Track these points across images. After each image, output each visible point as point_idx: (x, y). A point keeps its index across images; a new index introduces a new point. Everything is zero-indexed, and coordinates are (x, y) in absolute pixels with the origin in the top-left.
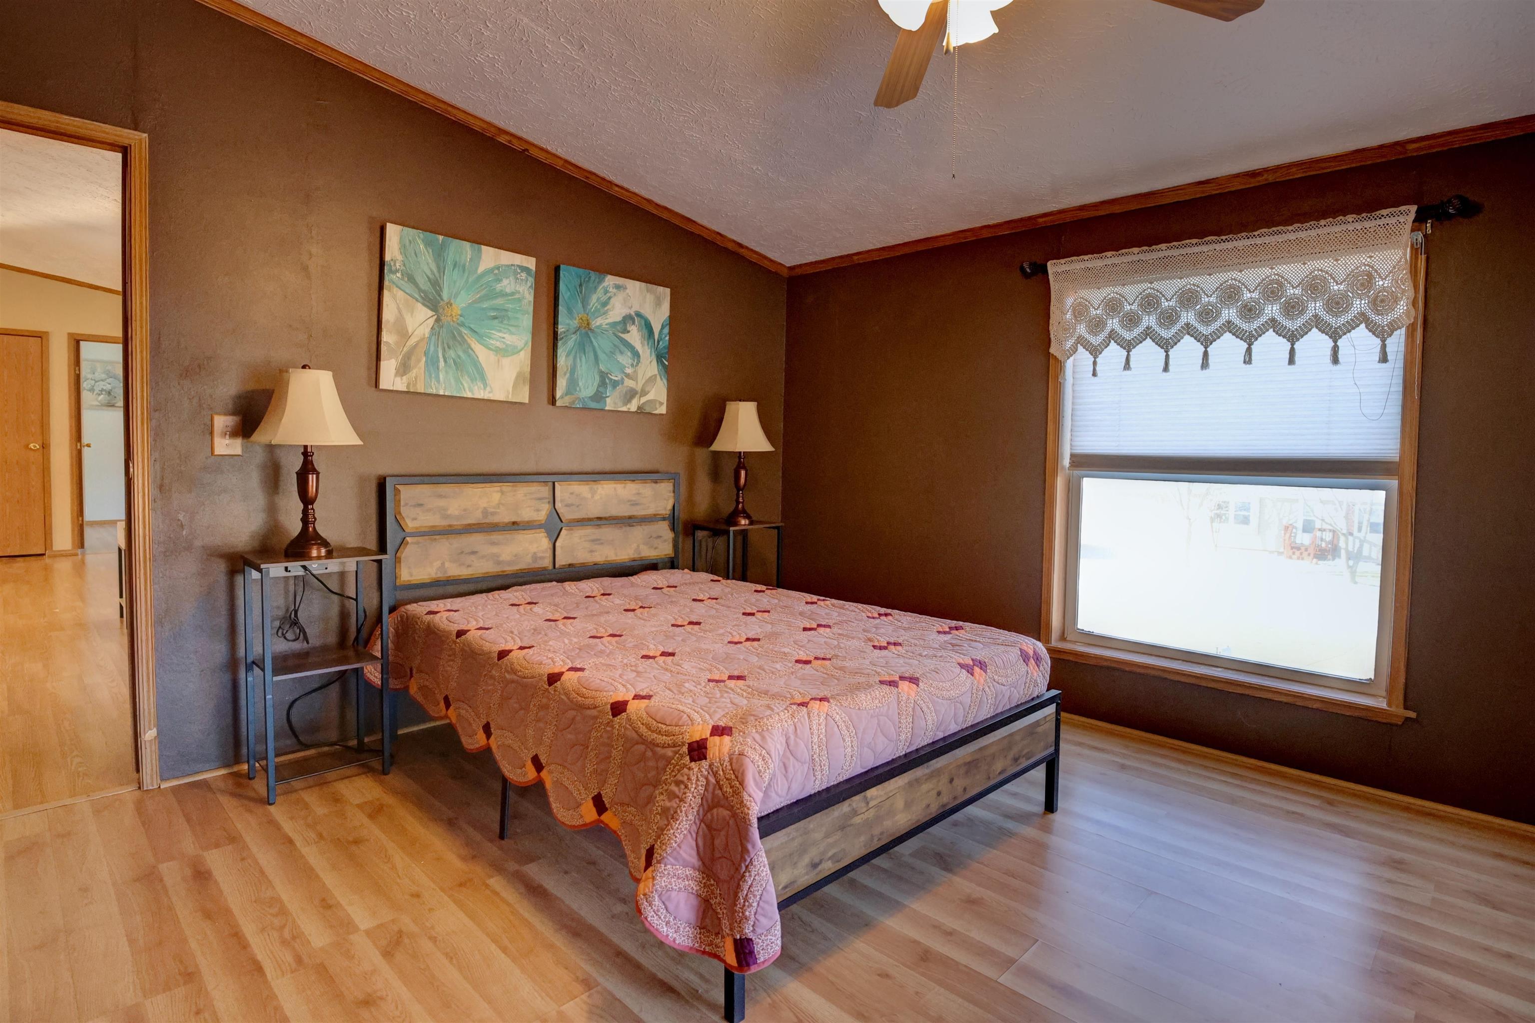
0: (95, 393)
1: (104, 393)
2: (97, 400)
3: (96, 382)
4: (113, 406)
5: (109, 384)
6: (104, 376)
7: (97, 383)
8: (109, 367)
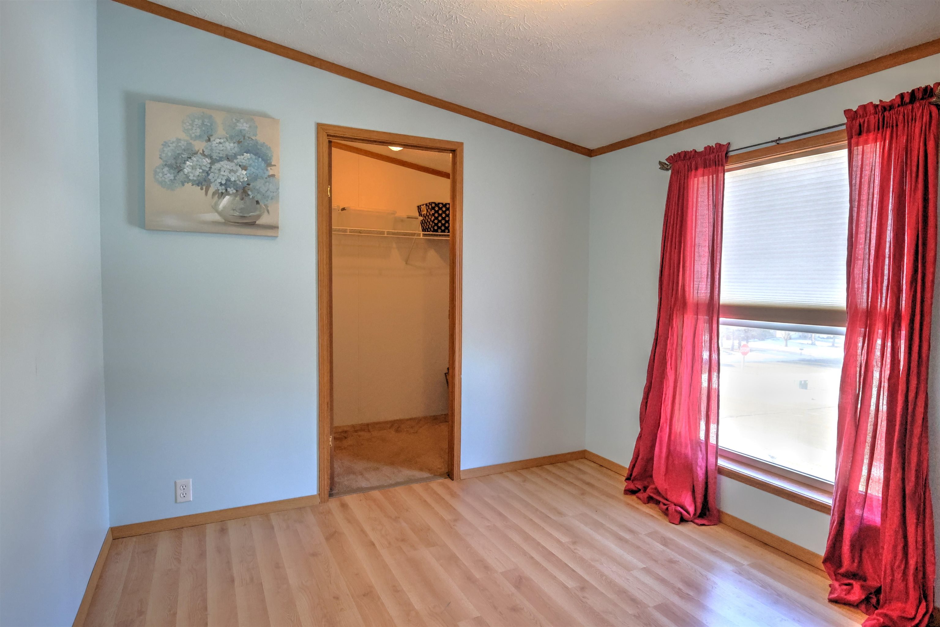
0: (212, 190)
1: (231, 190)
2: (215, 208)
3: (213, 162)
4: (252, 224)
5: (244, 168)
6: (230, 147)
7: (217, 166)
8: (244, 126)
